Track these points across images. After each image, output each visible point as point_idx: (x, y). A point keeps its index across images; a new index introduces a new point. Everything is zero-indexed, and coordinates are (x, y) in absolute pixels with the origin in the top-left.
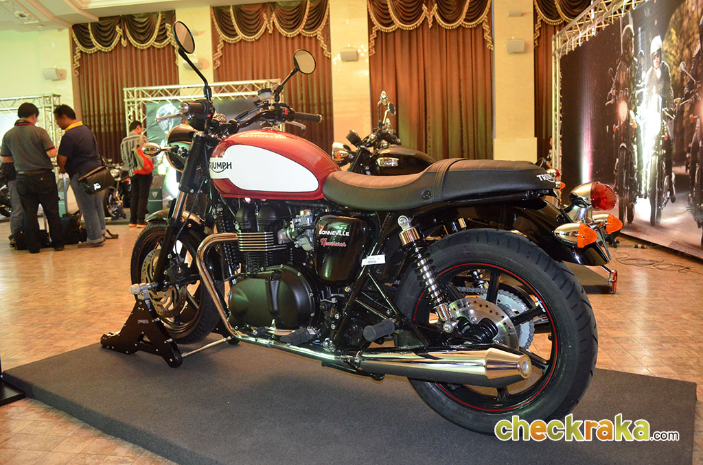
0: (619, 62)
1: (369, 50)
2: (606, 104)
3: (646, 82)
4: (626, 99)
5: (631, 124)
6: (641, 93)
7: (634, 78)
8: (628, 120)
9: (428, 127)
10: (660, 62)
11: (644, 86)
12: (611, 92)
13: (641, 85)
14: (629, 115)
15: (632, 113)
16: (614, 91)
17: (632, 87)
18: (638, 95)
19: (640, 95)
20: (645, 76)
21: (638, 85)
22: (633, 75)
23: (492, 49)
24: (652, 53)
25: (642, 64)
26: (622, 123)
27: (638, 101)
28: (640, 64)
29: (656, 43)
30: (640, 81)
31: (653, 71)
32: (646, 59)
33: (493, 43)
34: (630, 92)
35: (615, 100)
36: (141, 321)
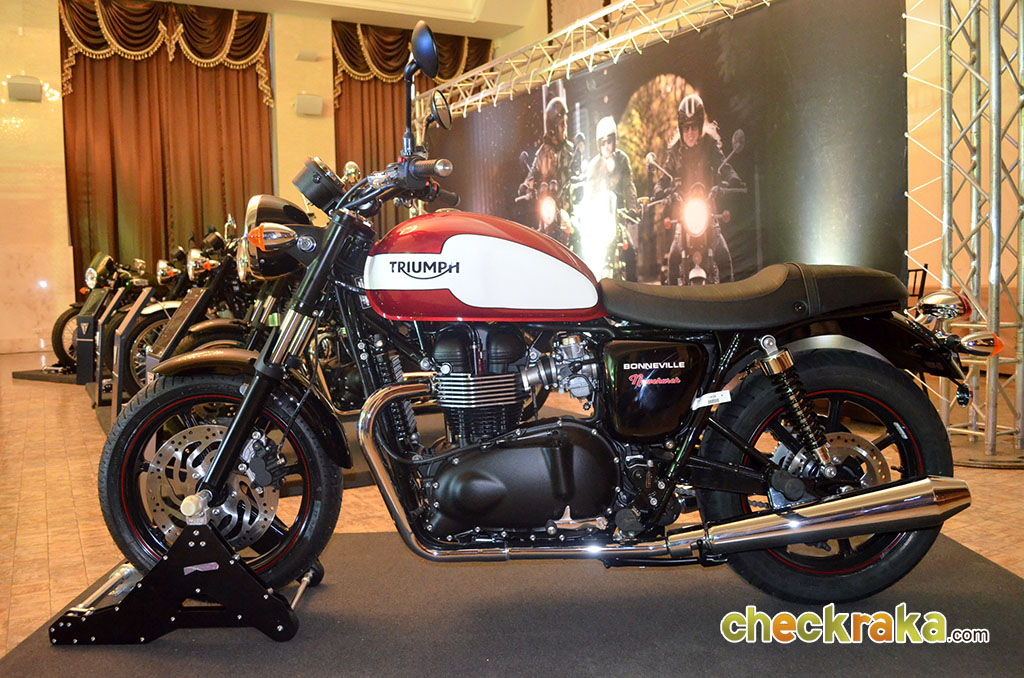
0: (539, 146)
1: (63, 86)
2: (516, 200)
3: (589, 174)
4: (553, 194)
5: (562, 228)
6: (581, 188)
7: (566, 168)
8: (558, 221)
9: (169, 223)
10: (614, 150)
11: (585, 179)
12: (525, 184)
13: (581, 177)
14: (559, 216)
15: (564, 213)
16: (531, 184)
17: (564, 178)
18: (575, 190)
19: (579, 192)
20: (587, 166)
21: (573, 177)
22: (566, 164)
23: (272, 106)
24: (598, 136)
25: (582, 150)
26: (546, 226)
27: (574, 198)
28: (578, 150)
29: (606, 126)
30: (577, 172)
31: (600, 160)
32: (588, 144)
33: (273, 97)
34: (560, 186)
35: (534, 195)
36: (194, 568)
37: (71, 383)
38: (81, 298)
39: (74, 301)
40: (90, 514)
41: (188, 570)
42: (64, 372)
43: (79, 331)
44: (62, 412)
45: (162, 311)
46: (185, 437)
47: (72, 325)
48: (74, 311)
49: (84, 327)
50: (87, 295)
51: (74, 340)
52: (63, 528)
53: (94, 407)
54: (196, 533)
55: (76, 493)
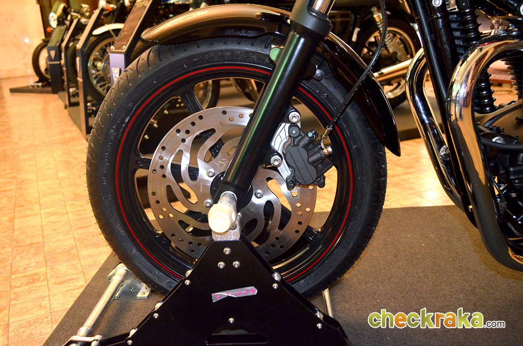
36: (225, 294)
37: (48, 93)
38: (48, 34)
39: (43, 37)
40: (74, 194)
41: (218, 296)
42: (43, 86)
43: (49, 58)
44: (45, 112)
45: (108, 32)
46: (193, 124)
47: (44, 54)
48: (45, 44)
49: (53, 53)
50: (52, 32)
51: (46, 63)
52: (53, 209)
53: (66, 107)
54: (227, 251)
55: (61, 175)
